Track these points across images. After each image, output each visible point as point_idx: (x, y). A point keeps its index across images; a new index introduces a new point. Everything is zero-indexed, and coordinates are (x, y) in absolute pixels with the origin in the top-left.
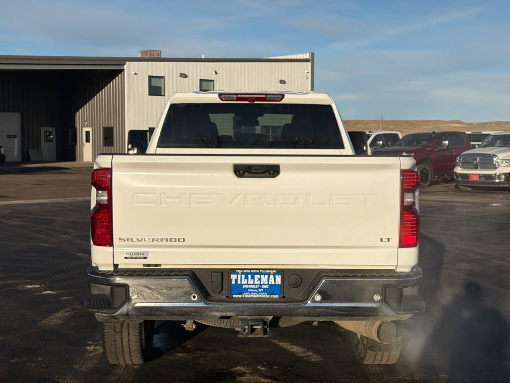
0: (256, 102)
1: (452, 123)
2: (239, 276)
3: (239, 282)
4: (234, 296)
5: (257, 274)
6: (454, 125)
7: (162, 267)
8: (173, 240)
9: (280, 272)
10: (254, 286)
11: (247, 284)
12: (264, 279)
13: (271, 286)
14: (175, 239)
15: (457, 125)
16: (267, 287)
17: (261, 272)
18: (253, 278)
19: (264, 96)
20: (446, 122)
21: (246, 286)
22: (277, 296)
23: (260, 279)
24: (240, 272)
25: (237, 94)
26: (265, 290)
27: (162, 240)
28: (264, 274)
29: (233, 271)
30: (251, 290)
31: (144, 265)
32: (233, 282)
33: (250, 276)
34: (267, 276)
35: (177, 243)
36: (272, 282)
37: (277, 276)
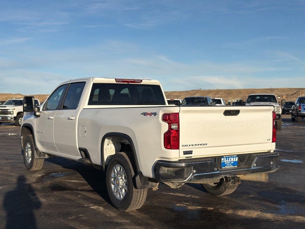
0: (130, 83)
1: (17, 95)
2: (224, 159)
3: (224, 162)
4: (223, 168)
5: (230, 157)
6: (18, 96)
7: (193, 158)
8: (203, 145)
9: (238, 156)
10: (228, 163)
11: (227, 162)
12: (232, 159)
13: (234, 162)
14: (204, 144)
15: (19, 96)
16: (233, 163)
17: (232, 156)
18: (229, 159)
19: (134, 80)
20: (13, 94)
21: (226, 163)
22: (236, 166)
23: (231, 160)
24: (225, 157)
25: (123, 79)
26: (232, 164)
27: (199, 145)
28: (232, 157)
29: (223, 157)
30: (228, 165)
31: (186, 157)
32: (222, 162)
33: (228, 158)
34: (233, 158)
35: (204, 146)
36: (235, 160)
37: (236, 158)
